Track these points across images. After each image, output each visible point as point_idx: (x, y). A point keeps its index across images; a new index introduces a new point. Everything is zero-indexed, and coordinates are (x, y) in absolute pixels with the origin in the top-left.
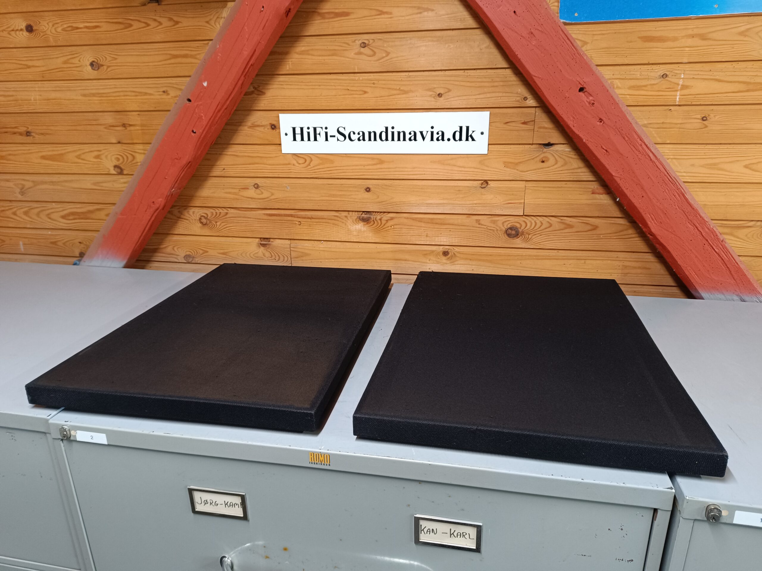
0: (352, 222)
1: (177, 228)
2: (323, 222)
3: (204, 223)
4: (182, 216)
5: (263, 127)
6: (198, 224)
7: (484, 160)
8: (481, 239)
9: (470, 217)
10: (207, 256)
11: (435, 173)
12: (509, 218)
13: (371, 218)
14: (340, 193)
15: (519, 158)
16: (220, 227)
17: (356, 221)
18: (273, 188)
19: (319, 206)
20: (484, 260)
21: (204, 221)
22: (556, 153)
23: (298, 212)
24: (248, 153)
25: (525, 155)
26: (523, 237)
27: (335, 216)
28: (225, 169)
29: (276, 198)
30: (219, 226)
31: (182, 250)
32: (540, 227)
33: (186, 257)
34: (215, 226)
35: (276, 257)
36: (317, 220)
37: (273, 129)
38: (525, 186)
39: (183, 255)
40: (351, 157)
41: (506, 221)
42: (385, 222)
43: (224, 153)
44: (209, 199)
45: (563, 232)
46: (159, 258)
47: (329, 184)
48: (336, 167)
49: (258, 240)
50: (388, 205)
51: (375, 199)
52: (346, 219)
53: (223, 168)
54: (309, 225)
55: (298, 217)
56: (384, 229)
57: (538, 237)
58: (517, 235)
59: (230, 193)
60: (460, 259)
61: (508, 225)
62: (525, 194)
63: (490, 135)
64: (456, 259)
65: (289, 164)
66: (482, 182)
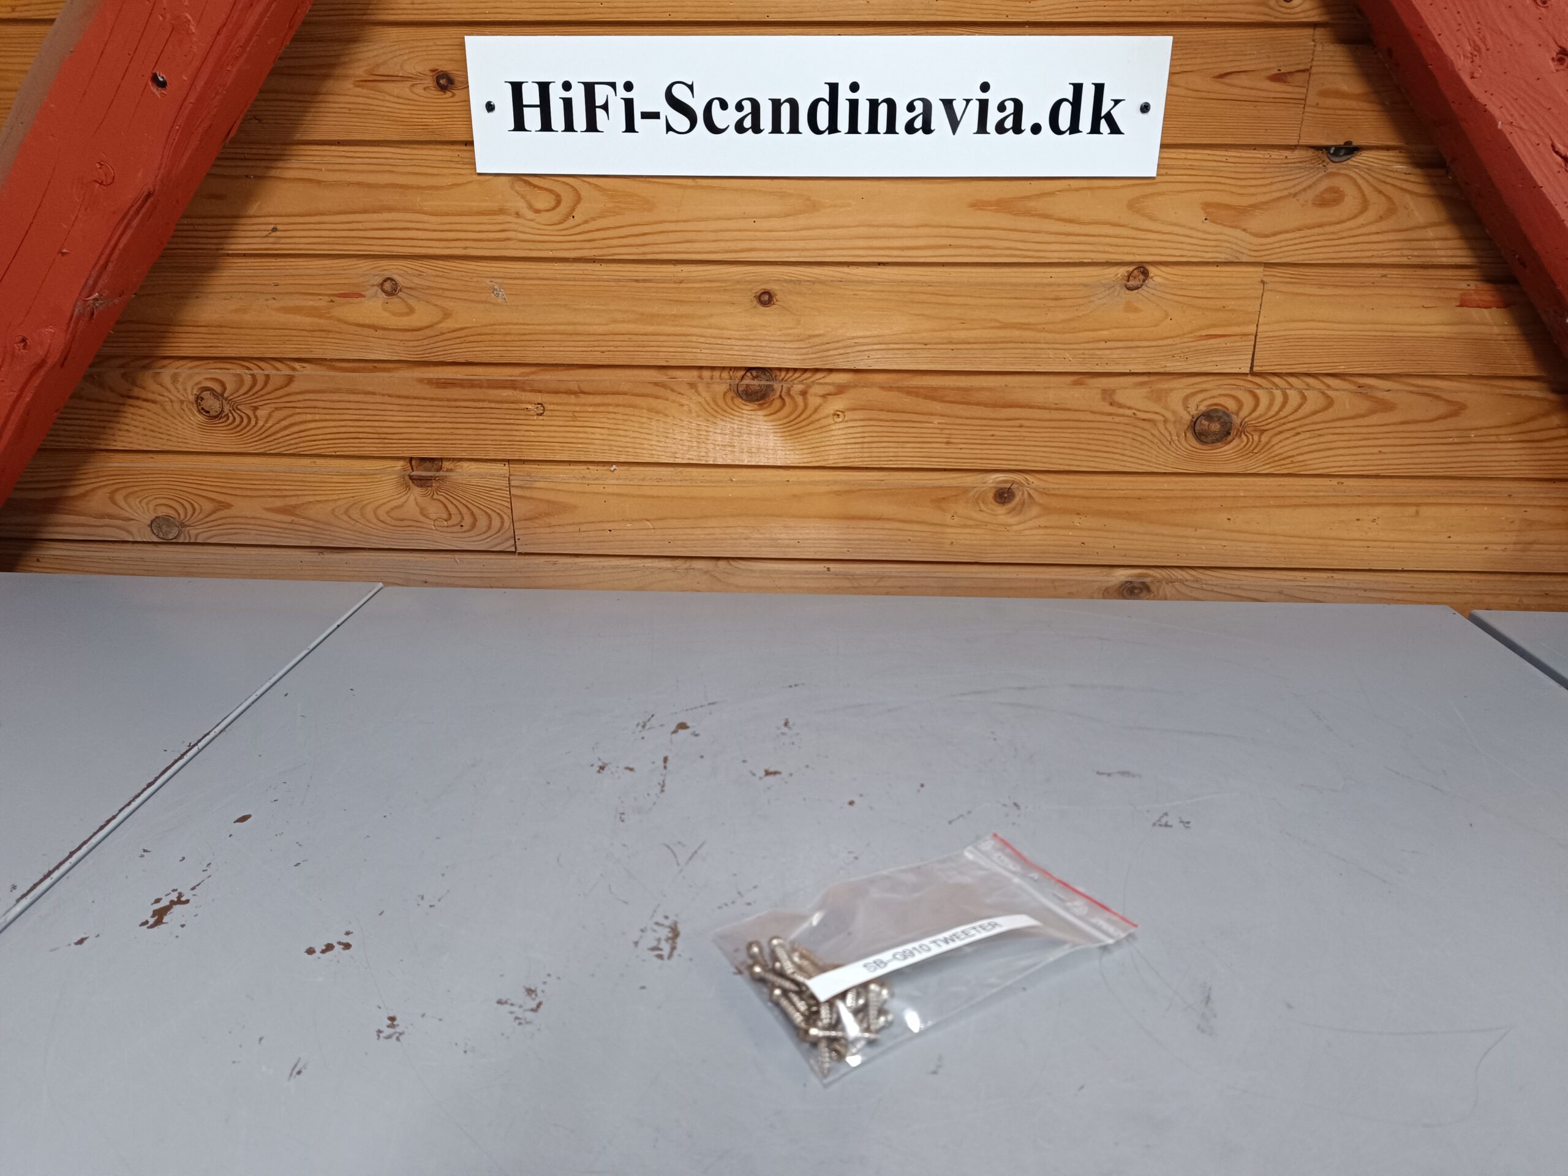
0: (711, 402)
1: (120, 430)
2: (618, 405)
3: (213, 413)
4: (136, 392)
5: (409, 84)
6: (194, 415)
7: (1145, 196)
8: (1115, 450)
9: (1081, 384)
10: (230, 520)
11: (983, 242)
12: (1204, 382)
13: (773, 390)
14: (675, 310)
15: (1253, 190)
16: (269, 425)
17: (724, 398)
18: (447, 293)
19: (603, 352)
20: (1117, 515)
21: (212, 404)
22: (1366, 176)
23: (534, 373)
24: (354, 171)
25: (1271, 184)
26: (1243, 442)
27: (656, 384)
28: (279, 227)
29: (458, 326)
30: (266, 422)
31: (140, 502)
32: (1296, 410)
33: (156, 523)
34: (253, 422)
35: (463, 518)
36: (598, 399)
37: (443, 88)
38: (1263, 282)
39: (148, 518)
40: (712, 187)
41: (1193, 394)
42: (819, 400)
43: (273, 173)
44: (225, 330)
45: (1366, 423)
46: (67, 529)
47: (637, 281)
48: (662, 222)
49: (401, 463)
50: (828, 346)
51: (787, 328)
52: (691, 392)
53: (272, 226)
54: (570, 414)
55: (532, 391)
56: (812, 422)
57: (1287, 438)
58: (1225, 434)
59: (297, 310)
60: (1047, 510)
61: (1199, 405)
62: (1261, 305)
63: (1167, 117)
64: (1035, 511)
65: (502, 211)
66: (1131, 269)
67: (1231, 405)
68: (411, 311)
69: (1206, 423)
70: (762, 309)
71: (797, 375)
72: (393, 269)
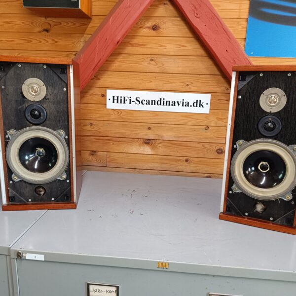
2: (125, 144)
5: (97, 96)
7: (208, 116)
8: (205, 154)
9: (199, 144)
11: (183, 122)
12: (218, 144)
13: (150, 142)
14: (135, 130)
15: (224, 116)
17: (142, 143)
18: (100, 126)
19: (123, 135)
20: (206, 165)
23: (112, 138)
27: (131, 141)
29: (101, 130)
35: (99, 161)
36: (122, 143)
37: (103, 97)
40: (142, 112)
42: (157, 144)
47: (129, 125)
48: (134, 116)
49: (89, 152)
50: (159, 136)
51: (153, 133)
52: (137, 142)
54: (118, 145)
55: (112, 141)
56: (156, 148)
60: (194, 163)
61: (217, 148)
63: (210, 105)
64: (192, 163)
65: (110, 114)
66: (206, 127)
67: (222, 148)
68: (94, 128)
69: (218, 151)
70: (149, 130)
71: (154, 140)
72: (92, 122)
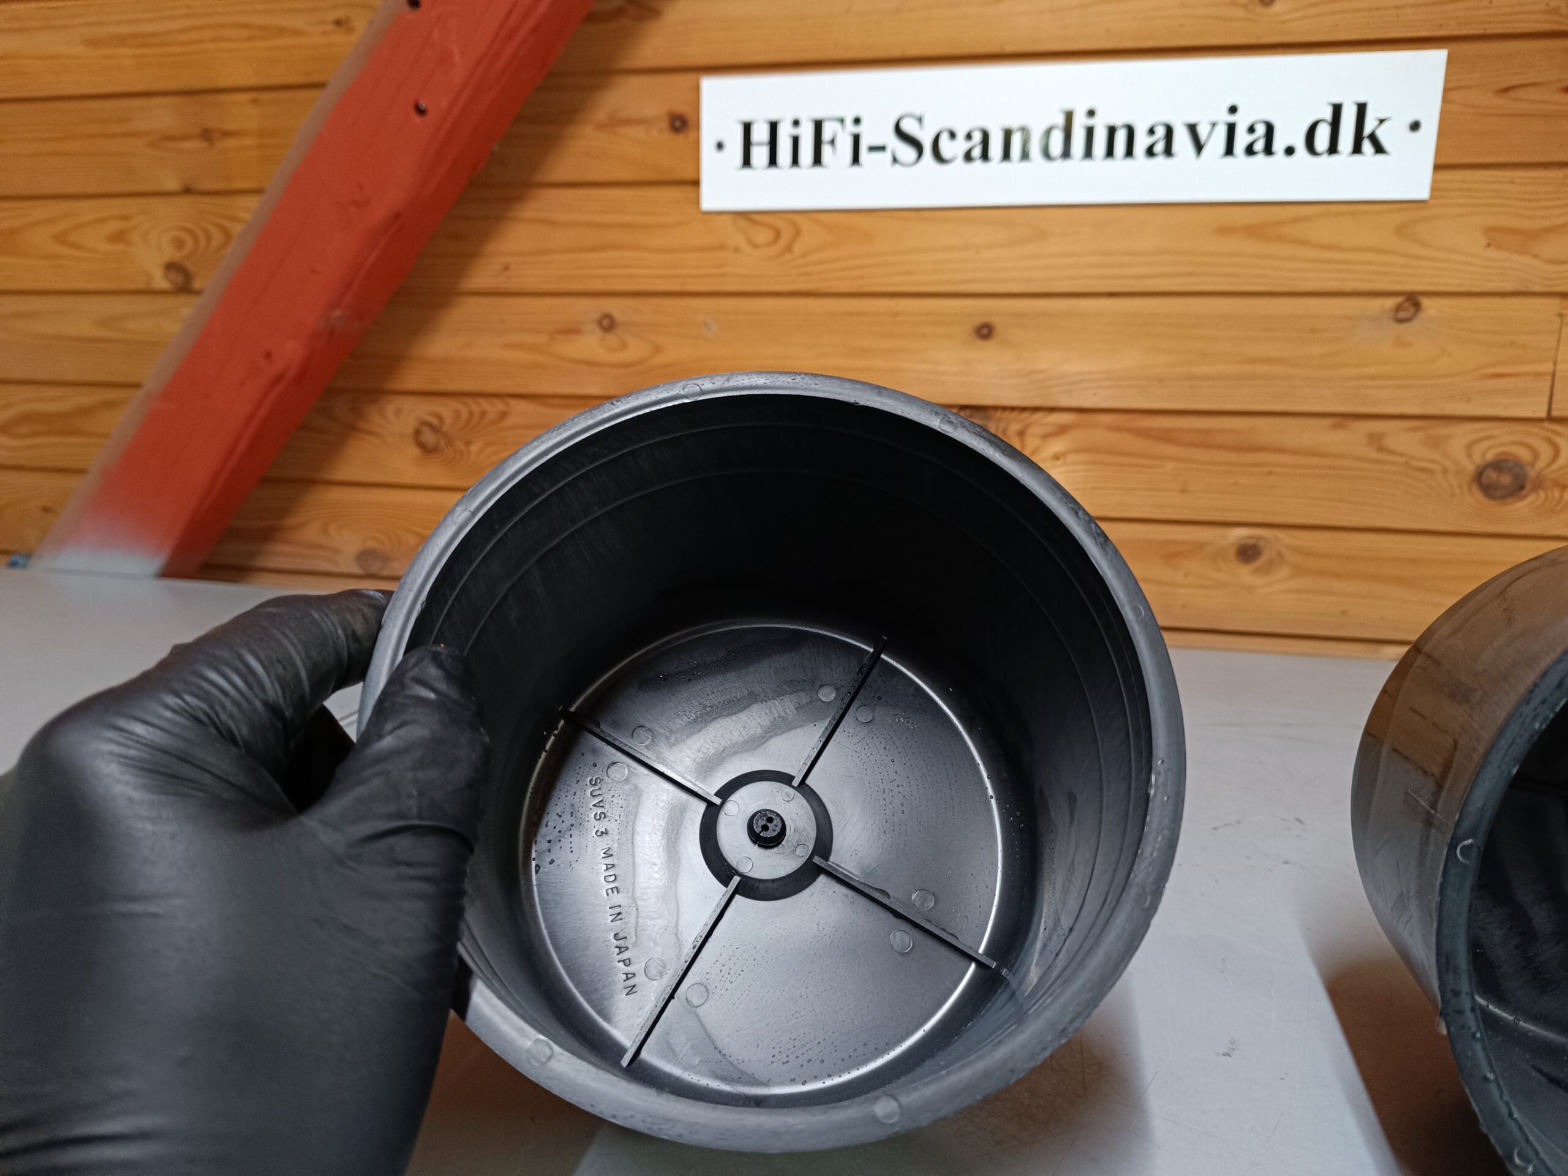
3: (429, 447)
4: (361, 425)
5: (644, 127)
6: (412, 448)
7: (1416, 221)
8: (1381, 504)
9: (1343, 427)
11: (1229, 270)
12: (1492, 427)
14: (887, 344)
15: (1546, 212)
18: (660, 329)
20: (1387, 580)
21: (429, 437)
24: (589, 212)
26: (1539, 498)
28: (510, 267)
29: (669, 361)
30: (477, 455)
31: (352, 534)
33: (364, 556)
34: (464, 456)
37: (677, 130)
38: (1561, 315)
39: (356, 550)
40: (936, 219)
41: (1478, 441)
42: (1039, 441)
43: (512, 214)
44: (451, 366)
46: (279, 559)
47: (850, 314)
48: (879, 254)
50: (1048, 383)
51: (1007, 364)
53: (505, 266)
58: (1518, 488)
59: (519, 346)
60: (1299, 571)
61: (1485, 453)
62: (1559, 341)
63: (1442, 134)
64: (1284, 571)
65: (722, 247)
66: (1399, 300)
67: (1524, 454)
68: (624, 346)
69: (1492, 475)
70: (980, 343)
71: (1014, 414)
72: (613, 307)
